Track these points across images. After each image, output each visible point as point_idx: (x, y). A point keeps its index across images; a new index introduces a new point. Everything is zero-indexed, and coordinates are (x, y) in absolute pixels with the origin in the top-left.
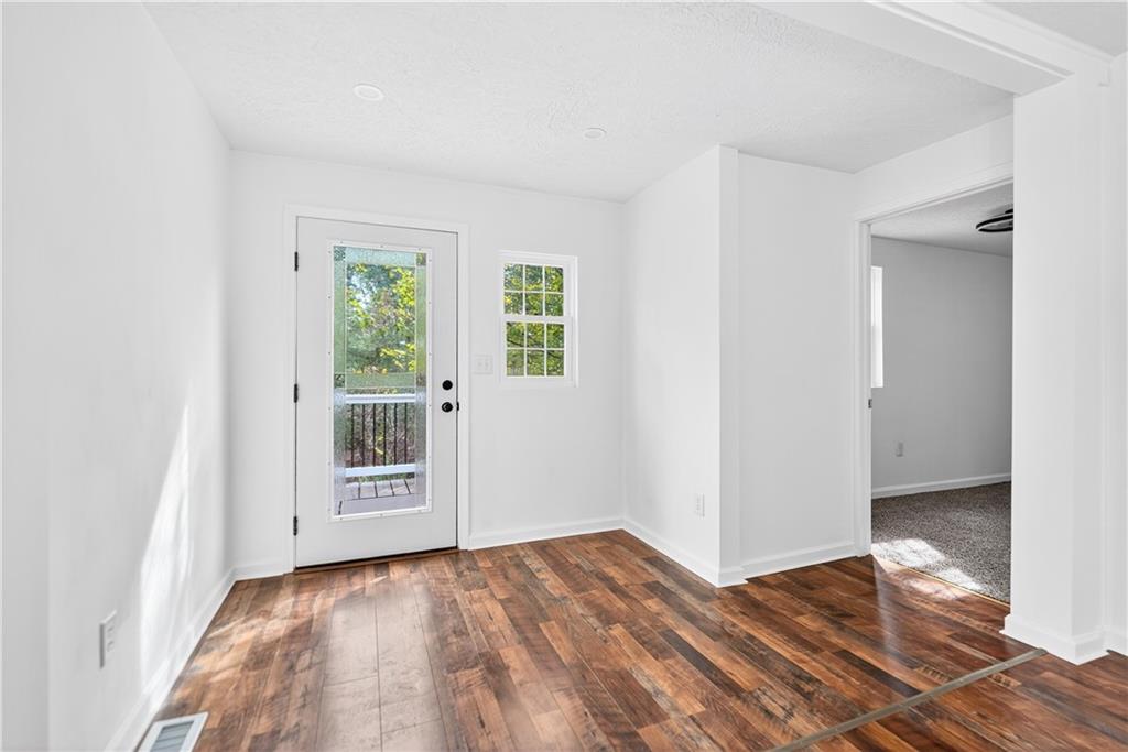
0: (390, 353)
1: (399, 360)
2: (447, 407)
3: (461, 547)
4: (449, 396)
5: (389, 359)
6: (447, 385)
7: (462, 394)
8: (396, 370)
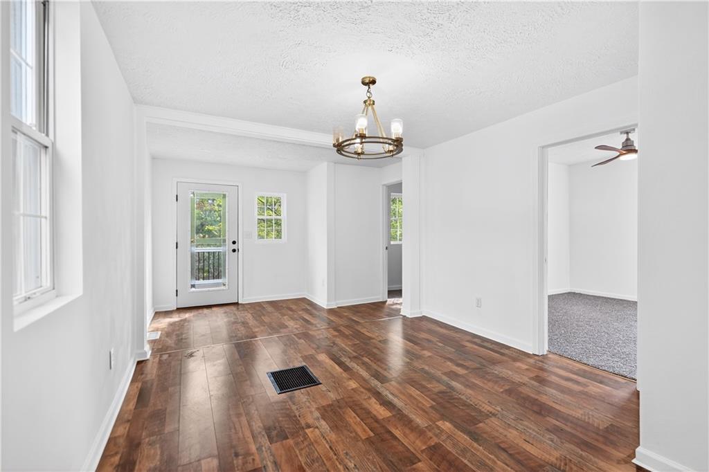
0: (211, 228)
1: (216, 231)
2: (234, 251)
3: (240, 302)
4: (235, 247)
5: (209, 232)
6: (234, 243)
7: (240, 245)
8: (214, 236)
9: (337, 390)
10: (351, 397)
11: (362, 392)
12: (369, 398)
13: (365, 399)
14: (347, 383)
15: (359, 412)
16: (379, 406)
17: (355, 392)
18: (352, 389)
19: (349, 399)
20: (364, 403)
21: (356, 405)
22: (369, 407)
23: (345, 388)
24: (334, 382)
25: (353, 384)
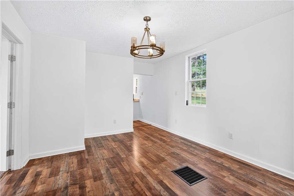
9: (162, 168)
10: (155, 165)
11: (151, 167)
12: (147, 165)
13: (149, 164)
14: (158, 172)
15: (151, 160)
16: (144, 161)
17: (154, 167)
18: (155, 168)
19: (155, 164)
20: (149, 162)
21: (153, 162)
22: (148, 161)
23: (159, 169)
24: (165, 172)
25: (155, 171)
